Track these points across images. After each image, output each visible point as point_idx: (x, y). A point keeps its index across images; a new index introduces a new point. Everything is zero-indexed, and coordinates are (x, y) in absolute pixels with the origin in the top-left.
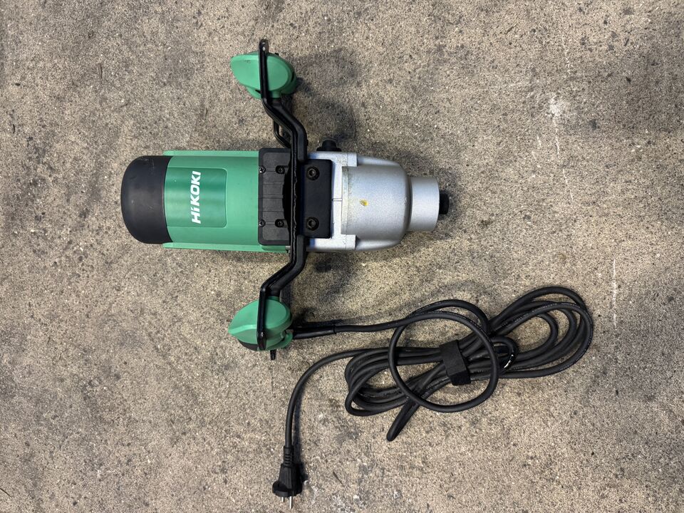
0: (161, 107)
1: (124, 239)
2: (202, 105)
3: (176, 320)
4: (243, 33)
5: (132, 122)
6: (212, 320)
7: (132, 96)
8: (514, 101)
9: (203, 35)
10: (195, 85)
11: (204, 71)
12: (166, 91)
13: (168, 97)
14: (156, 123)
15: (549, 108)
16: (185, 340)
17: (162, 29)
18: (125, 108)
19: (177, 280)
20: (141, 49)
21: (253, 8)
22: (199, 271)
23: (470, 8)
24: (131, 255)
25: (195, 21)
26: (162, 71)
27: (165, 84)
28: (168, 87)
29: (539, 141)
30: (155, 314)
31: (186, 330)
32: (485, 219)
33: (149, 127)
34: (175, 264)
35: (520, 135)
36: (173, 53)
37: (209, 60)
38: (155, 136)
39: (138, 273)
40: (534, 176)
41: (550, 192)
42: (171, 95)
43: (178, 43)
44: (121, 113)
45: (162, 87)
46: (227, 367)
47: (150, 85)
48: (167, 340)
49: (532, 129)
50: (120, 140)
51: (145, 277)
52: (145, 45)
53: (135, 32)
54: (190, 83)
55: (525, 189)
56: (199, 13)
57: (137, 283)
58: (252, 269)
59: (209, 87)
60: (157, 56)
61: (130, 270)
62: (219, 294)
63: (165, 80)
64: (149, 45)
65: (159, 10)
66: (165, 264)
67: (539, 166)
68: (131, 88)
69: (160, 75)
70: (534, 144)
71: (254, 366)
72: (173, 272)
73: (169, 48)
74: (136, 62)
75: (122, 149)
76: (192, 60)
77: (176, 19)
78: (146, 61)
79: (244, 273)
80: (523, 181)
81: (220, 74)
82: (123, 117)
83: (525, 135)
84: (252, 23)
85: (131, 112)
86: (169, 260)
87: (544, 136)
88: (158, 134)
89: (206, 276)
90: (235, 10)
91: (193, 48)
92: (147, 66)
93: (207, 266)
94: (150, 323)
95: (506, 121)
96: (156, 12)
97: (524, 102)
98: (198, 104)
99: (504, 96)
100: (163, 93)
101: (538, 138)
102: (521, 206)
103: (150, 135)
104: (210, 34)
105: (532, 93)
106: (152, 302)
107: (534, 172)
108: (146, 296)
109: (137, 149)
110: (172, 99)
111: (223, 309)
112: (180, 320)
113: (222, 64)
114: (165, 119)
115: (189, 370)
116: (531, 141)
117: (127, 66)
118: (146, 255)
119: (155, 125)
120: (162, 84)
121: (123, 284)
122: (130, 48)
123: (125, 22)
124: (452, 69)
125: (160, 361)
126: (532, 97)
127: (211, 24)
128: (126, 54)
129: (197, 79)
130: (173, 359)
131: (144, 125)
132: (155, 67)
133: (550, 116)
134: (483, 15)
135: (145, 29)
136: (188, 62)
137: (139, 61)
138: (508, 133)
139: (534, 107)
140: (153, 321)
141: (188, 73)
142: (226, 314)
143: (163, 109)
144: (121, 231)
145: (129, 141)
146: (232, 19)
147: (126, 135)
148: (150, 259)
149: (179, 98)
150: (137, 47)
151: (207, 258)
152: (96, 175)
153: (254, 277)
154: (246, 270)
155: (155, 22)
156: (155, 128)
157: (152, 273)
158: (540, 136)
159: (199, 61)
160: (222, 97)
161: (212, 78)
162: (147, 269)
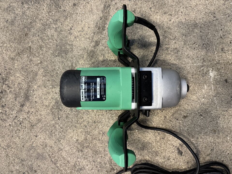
0: (55, 65)
1: (39, 116)
2: (72, 65)
3: (60, 150)
4: (89, 38)
5: (43, 70)
6: (74, 150)
7: (43, 60)
8: (196, 71)
9: (72, 38)
10: (69, 57)
11: (73, 52)
12: (57, 59)
13: (58, 61)
14: (53, 71)
15: (209, 74)
16: (64, 158)
17: (56, 34)
18: (40, 65)
19: (60, 134)
20: (47, 41)
21: (93, 29)
22: (69, 131)
23: (179, 34)
24: (42, 123)
25: (69, 32)
26: (56, 51)
27: (57, 56)
28: (58, 57)
29: (206, 86)
30: (51, 147)
31: (64, 154)
32: (185, 115)
33: (50, 73)
34: (60, 127)
35: (198, 84)
36: (60, 44)
37: (75, 48)
38: (52, 76)
39: (44, 130)
40: (204, 100)
41: (210, 106)
42: (59, 60)
43: (62, 40)
44: (38, 66)
45: (55, 57)
46: (81, 169)
47: (50, 56)
48: (56, 158)
49: (203, 82)
50: (38, 77)
51: (47, 132)
52: (48, 40)
53: (45, 35)
54: (67, 56)
55: (200, 104)
56: (71, 29)
57: (44, 134)
58: (91, 130)
59: (75, 58)
60: (53, 45)
61: (41, 129)
62: (77, 140)
63: (57, 55)
64: (50, 40)
65: (55, 27)
66: (56, 127)
67: (205, 96)
68: (43, 56)
69: (54, 52)
70: (204, 87)
71: (92, 169)
72: (58, 130)
73: (59, 42)
74: (45, 46)
75: (39, 81)
76: (68, 47)
77: (61, 31)
78: (49, 46)
79: (88, 132)
80: (200, 101)
81: (79, 54)
82: (39, 68)
83: (200, 84)
84: (93, 34)
85: (42, 66)
86: (57, 126)
87: (207, 84)
88: (53, 76)
89: (72, 133)
90: (86, 29)
91: (68, 42)
92: (49, 48)
93: (73, 129)
94: (49, 150)
95: (193, 78)
96: (53, 27)
97: (200, 71)
98: (70, 65)
99: (192, 68)
100: (56, 59)
101: (205, 85)
102: (198, 111)
103: (50, 76)
104: (75, 38)
105: (203, 68)
106: (50, 142)
107: (204, 98)
108: (48, 140)
109: (45, 81)
110: (60, 62)
111: (79, 146)
112: (62, 150)
113: (80, 50)
114: (56, 70)
115: (65, 170)
116: (202, 86)
117: (41, 48)
118: (48, 123)
119: (52, 72)
120: (55, 56)
121: (38, 134)
122: (42, 41)
123: (41, 30)
124: (172, 57)
125: (53, 166)
126: (203, 69)
127: (76, 34)
128: (40, 43)
129: (70, 55)
130: (59, 165)
131: (48, 72)
132: (52, 49)
133: (210, 77)
134: (184, 37)
135: (49, 34)
136: (66, 48)
137: (46, 46)
138: (194, 82)
139: (203, 73)
140: (50, 150)
141: (66, 52)
142: (81, 148)
143: (56, 66)
144: (37, 113)
145: (41, 78)
146: (84, 32)
147: (40, 75)
148: (50, 125)
149: (62, 62)
150: (45, 40)
151: (73, 125)
152: (27, 91)
153: (92, 134)
154: (89, 131)
155: (53, 31)
156: (52, 73)
157: (50, 131)
158: (206, 84)
159: (71, 48)
160: (80, 63)
161: (76, 55)
162: (48, 129)
